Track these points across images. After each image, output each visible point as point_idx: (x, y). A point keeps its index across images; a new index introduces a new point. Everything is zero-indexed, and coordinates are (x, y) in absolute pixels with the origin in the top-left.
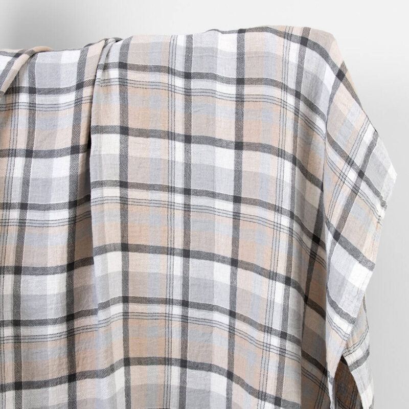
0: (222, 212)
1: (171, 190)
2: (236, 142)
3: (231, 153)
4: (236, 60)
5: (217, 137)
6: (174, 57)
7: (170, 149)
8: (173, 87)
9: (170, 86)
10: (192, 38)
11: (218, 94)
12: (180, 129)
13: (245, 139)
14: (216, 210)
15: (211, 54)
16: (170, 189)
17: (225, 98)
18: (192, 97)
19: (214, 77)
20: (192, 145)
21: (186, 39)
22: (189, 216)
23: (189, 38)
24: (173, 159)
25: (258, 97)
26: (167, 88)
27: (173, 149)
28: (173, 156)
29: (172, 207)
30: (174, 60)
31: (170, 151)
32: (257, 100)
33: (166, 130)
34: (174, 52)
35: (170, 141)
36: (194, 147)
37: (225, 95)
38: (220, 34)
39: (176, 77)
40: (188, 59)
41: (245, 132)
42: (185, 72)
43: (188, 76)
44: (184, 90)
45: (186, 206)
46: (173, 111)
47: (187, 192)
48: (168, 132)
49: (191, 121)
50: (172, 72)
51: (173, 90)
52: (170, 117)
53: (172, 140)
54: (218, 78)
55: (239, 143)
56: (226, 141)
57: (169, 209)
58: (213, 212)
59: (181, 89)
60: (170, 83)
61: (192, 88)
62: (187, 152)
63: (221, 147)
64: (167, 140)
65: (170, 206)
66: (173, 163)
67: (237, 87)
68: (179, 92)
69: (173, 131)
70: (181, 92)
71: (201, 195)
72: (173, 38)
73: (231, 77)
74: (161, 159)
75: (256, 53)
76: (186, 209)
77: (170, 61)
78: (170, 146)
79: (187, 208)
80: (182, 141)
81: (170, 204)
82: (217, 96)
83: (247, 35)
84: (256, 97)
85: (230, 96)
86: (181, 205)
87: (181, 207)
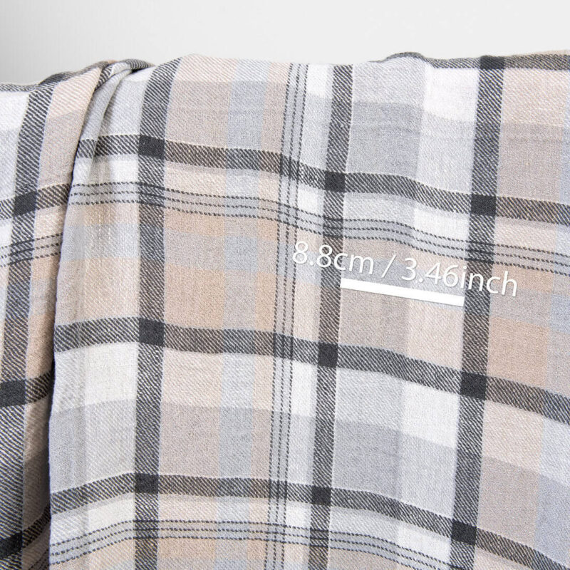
0: (418, 557)
1: (277, 491)
2: (464, 374)
3: (449, 403)
4: (472, 143)
5: (411, 354)
6: (297, 128)
7: (278, 381)
8: (292, 212)
9: (284, 209)
10: (350, 77)
11: (420, 236)
12: (306, 329)
13: (493, 370)
14: (398, 551)
15: (403, 124)
16: (274, 490)
17: (436, 249)
18: (345, 241)
19: (408, 189)
20: (338, 371)
21: (332, 77)
22: (324, 559)
23: (343, 75)
24: (286, 410)
25: (538, 256)
26: (274, 215)
27: (287, 382)
28: (286, 402)
29: (279, 537)
30: (296, 136)
31: (278, 388)
32: (535, 264)
33: (270, 330)
34: (299, 113)
35: (279, 360)
36: (343, 377)
37: (438, 241)
38: (428, 67)
39: (302, 185)
40: (338, 136)
41: (493, 350)
42: (327, 173)
43: (334, 182)
44: (322, 221)
45: (317, 535)
46: (290, 280)
47: (320, 496)
48: (275, 335)
49: (337, 306)
50: (290, 171)
51: (291, 220)
52: (281, 296)
53: (283, 356)
54: (419, 193)
55: (474, 377)
56: (435, 368)
57: (271, 543)
58: (388, 555)
59: (315, 220)
60: (284, 201)
61: (344, 217)
62: (325, 389)
63: (421, 382)
64: (270, 359)
65: (271, 536)
66: (285, 420)
67: (472, 219)
68: (308, 226)
69: (287, 334)
70: (313, 227)
71: (357, 507)
72: (294, 73)
73: (455, 191)
74: (252, 411)
75: (536, 129)
76: (317, 543)
77: (287, 137)
78: (279, 373)
79: (318, 538)
80: (311, 360)
81: (273, 529)
82: (414, 242)
83: (508, 75)
84: (531, 254)
85: (452, 244)
86: (302, 532)
87: (303, 538)
